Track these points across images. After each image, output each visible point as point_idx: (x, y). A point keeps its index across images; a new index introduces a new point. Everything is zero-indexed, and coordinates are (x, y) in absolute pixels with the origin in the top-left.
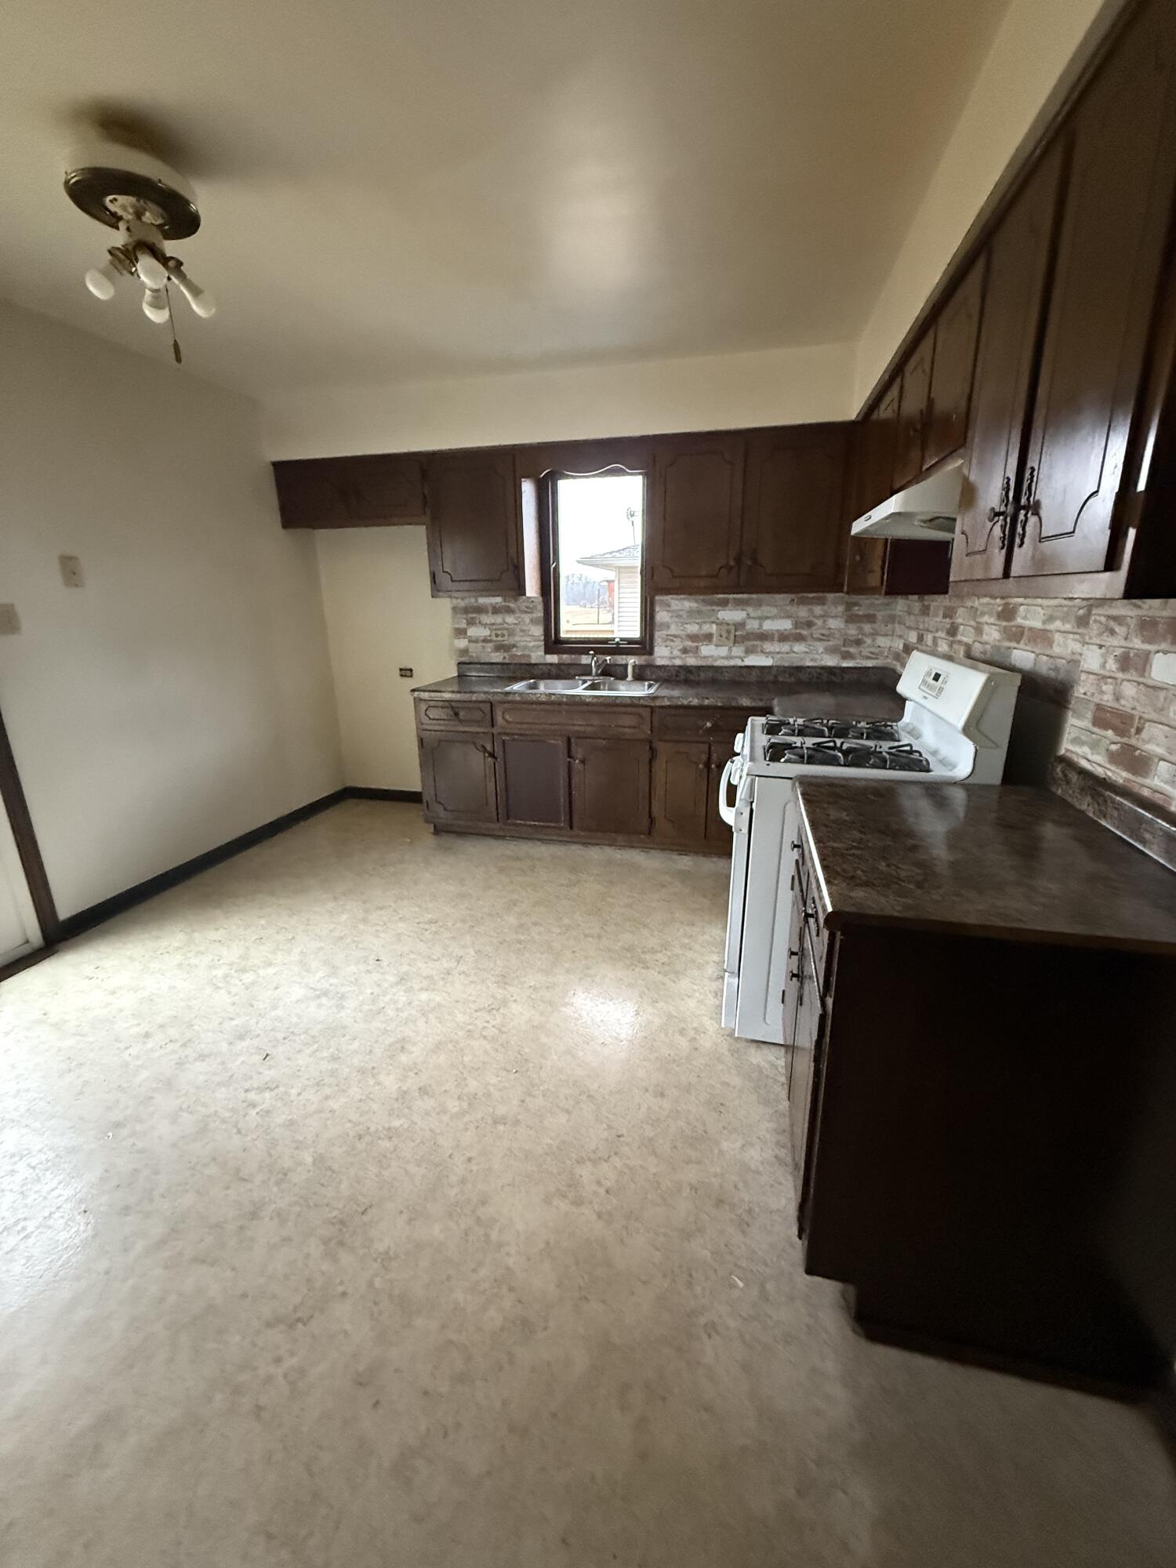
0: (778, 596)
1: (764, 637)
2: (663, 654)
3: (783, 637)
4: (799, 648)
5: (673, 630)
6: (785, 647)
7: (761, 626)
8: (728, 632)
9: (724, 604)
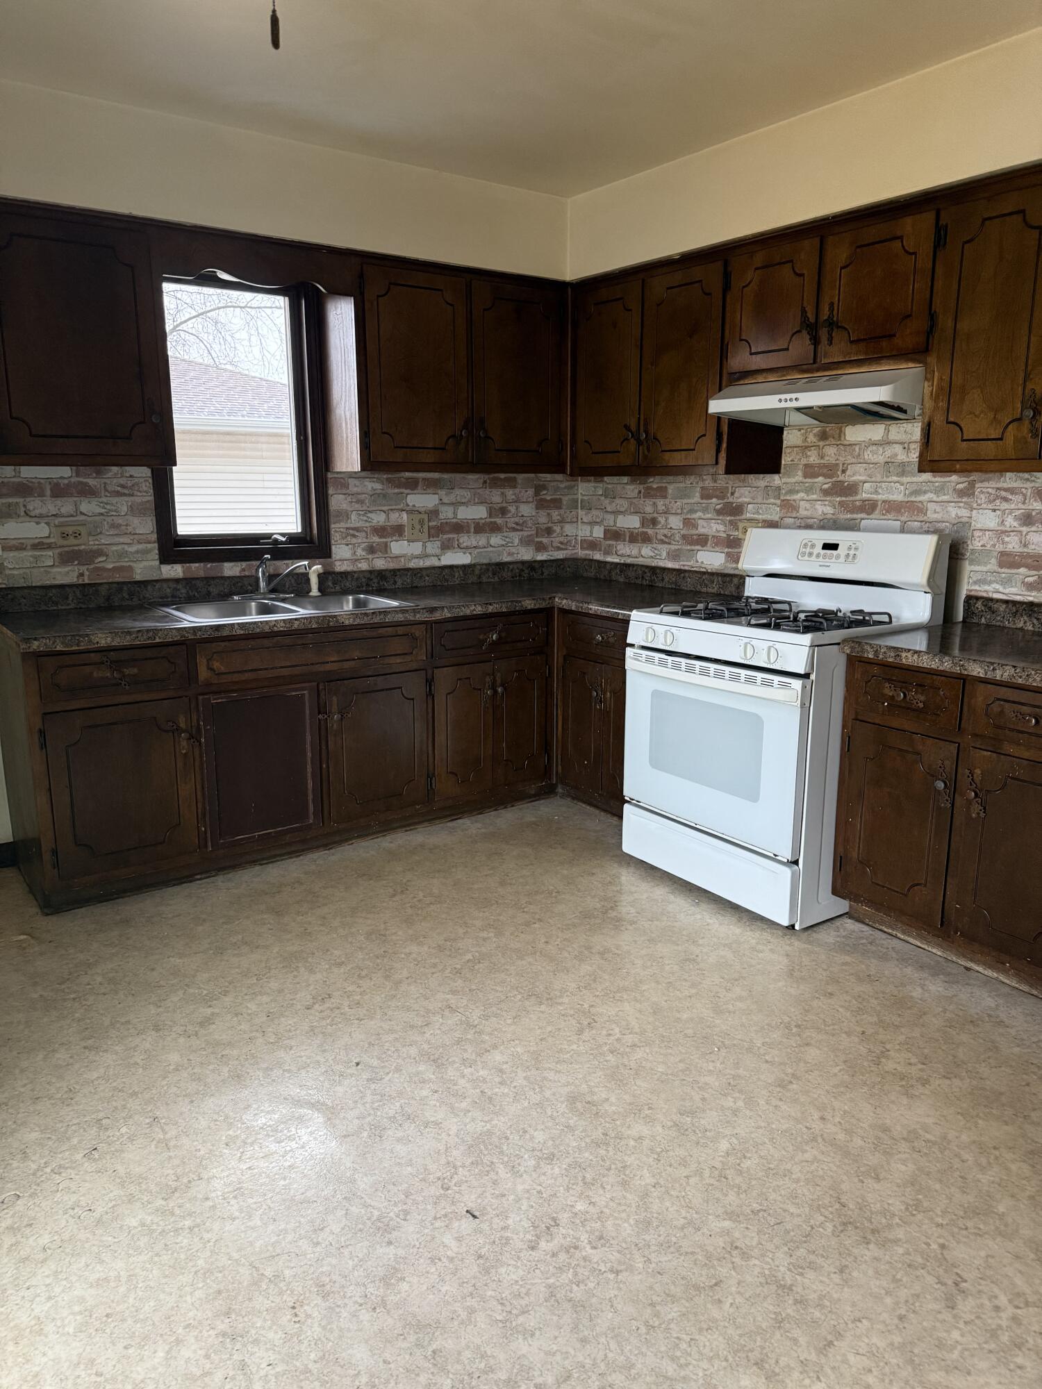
0: (471, 477)
1: (459, 528)
2: (345, 555)
3: (480, 528)
4: (496, 540)
5: (355, 520)
6: (481, 540)
7: (455, 514)
8: (421, 522)
9: (412, 485)
